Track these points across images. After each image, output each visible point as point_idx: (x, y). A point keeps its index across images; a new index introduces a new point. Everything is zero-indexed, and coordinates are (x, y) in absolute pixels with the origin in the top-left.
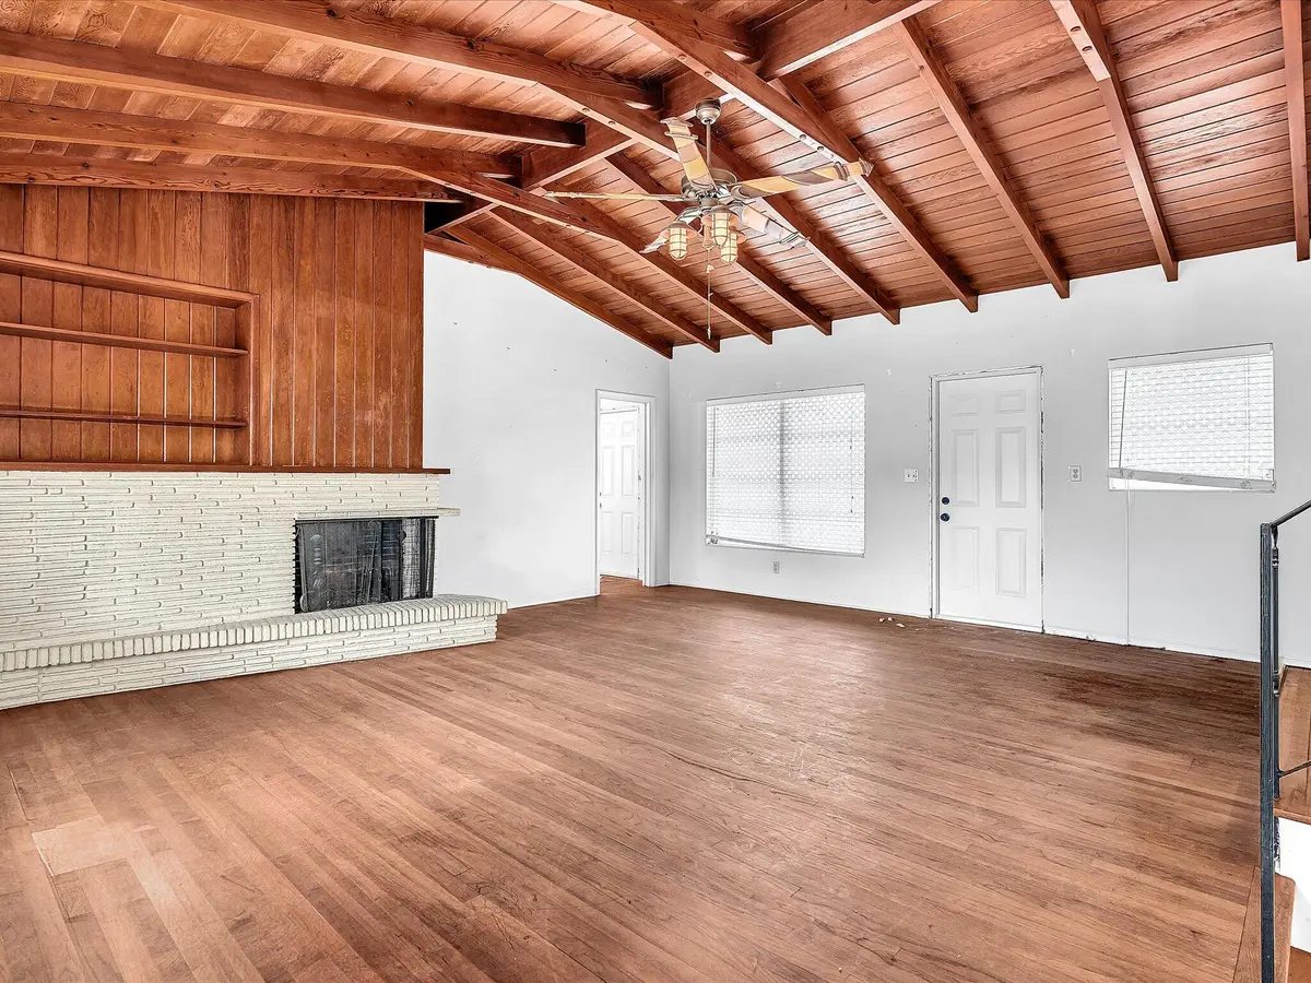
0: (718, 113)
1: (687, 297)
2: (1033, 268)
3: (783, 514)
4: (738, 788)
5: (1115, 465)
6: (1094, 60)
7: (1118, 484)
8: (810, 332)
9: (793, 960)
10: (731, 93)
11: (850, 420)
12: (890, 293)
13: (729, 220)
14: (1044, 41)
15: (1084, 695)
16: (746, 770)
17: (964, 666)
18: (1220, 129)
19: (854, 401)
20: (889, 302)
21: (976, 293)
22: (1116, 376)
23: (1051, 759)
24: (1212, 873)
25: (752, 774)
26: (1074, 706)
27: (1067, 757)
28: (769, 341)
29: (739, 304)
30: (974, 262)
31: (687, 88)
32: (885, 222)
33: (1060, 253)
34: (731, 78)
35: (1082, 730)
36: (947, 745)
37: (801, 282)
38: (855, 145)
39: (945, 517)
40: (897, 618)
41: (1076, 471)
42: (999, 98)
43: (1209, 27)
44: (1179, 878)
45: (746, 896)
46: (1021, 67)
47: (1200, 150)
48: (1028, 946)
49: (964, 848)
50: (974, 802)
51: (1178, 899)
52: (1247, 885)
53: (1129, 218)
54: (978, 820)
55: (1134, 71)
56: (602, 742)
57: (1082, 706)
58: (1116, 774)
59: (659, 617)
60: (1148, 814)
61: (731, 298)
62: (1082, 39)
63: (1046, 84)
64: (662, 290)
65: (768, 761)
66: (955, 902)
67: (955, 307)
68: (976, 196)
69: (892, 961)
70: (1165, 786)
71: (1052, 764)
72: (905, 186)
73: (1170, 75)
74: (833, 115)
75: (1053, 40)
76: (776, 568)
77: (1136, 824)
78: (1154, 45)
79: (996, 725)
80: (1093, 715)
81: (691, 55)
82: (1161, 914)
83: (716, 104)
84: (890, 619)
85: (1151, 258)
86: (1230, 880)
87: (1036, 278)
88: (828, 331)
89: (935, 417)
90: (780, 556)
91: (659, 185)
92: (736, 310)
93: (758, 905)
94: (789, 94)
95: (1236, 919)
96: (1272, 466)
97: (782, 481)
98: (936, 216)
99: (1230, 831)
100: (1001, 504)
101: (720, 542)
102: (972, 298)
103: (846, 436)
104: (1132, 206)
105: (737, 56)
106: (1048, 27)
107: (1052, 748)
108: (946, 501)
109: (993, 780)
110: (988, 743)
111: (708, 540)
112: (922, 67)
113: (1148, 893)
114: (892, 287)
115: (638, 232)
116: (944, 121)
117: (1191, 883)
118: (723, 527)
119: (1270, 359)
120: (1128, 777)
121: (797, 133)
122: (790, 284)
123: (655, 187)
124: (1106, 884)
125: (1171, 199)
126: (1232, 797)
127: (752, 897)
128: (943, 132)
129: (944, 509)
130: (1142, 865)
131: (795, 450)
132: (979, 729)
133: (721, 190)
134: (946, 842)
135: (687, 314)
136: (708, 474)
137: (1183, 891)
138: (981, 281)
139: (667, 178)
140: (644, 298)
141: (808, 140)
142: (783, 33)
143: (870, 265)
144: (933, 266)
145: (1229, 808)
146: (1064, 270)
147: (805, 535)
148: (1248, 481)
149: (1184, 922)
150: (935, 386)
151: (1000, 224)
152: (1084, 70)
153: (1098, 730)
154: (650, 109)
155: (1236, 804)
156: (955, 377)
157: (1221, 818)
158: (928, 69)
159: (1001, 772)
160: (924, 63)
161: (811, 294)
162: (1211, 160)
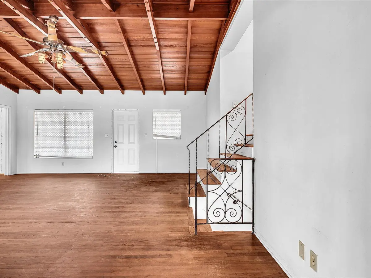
0: (57, 21)
1: (30, 74)
2: (138, 86)
3: (65, 147)
4: (77, 224)
5: (154, 133)
6: (157, 45)
7: (155, 138)
8: (76, 92)
9: (111, 255)
10: (65, 17)
11: (88, 120)
12: (101, 86)
13: (63, 56)
14: (147, 37)
15: (151, 185)
16: (77, 219)
17: (125, 183)
18: (175, 66)
19: (89, 114)
20: (101, 88)
21: (124, 90)
22: (154, 114)
23: (150, 198)
24: (181, 210)
25: (78, 220)
26: (150, 187)
27: (152, 197)
28: (61, 93)
29: (51, 80)
30: (124, 82)
31: (45, 8)
32: (104, 66)
33: (144, 84)
34: (66, 13)
35: (153, 191)
36: (128, 201)
37: (75, 77)
38: (99, 44)
39: (116, 147)
40: (103, 174)
41: (146, 135)
42: (136, 46)
43: (176, 46)
44: (177, 212)
45: (93, 247)
46: (141, 40)
47: (172, 69)
48: (157, 232)
49: (139, 220)
50: (138, 211)
51: (178, 216)
52: (186, 210)
53: (158, 80)
54: (140, 214)
55: (163, 50)
56: (18, 226)
57: (152, 187)
58: (162, 198)
59: (19, 185)
60: (169, 204)
61: (48, 77)
62: (156, 40)
63: (146, 46)
64: (18, 69)
65: (83, 216)
66: (141, 230)
67: (119, 92)
68: (128, 66)
69: (133, 245)
70: (170, 198)
71: (150, 199)
72: (110, 59)
73: (169, 53)
74: (93, 34)
75: (149, 38)
76: (63, 164)
77: (168, 206)
78: (167, 46)
79: (136, 194)
80: (154, 188)
81: (55, 2)
82: (176, 219)
83: (57, 18)
84: (101, 175)
85: (161, 89)
86: (184, 210)
87: (138, 89)
88: (81, 93)
89: (113, 121)
90: (64, 160)
91: (25, 34)
92: (50, 81)
93: (96, 248)
94: (82, 24)
95: (186, 216)
96: (180, 134)
97: (65, 137)
98: (116, 69)
99: (182, 203)
100: (129, 143)
101: (40, 157)
102: (123, 91)
103: (87, 124)
104: (159, 77)
105: (68, 8)
106: (149, 34)
107: (149, 196)
108: (116, 142)
109: (140, 205)
110: (137, 198)
111: (35, 157)
112: (120, 32)
113: (173, 217)
114: (102, 84)
115: (12, 47)
116: (123, 46)
117: (179, 213)
118: (41, 152)
119: (180, 113)
120: (164, 198)
121: (84, 36)
122: (71, 77)
123: (24, 34)
124: (166, 217)
125: (167, 78)
126: (181, 197)
127: (95, 247)
128: (122, 49)
129: (115, 144)
130: (171, 212)
131: (70, 127)
132: (134, 196)
133: (59, 46)
134: (135, 220)
135: (28, 79)
136: (35, 135)
137: (178, 214)
138: (125, 87)
139: (29, 33)
140: (9, 70)
141: (87, 39)
142: (82, 7)
143: (97, 77)
144: (115, 81)
145: (181, 199)
146: (144, 88)
147: (73, 153)
148: (177, 137)
149: (180, 219)
150: (113, 112)
151: (132, 74)
152: (155, 46)
153: (156, 191)
154: (29, 9)
155: (181, 198)
156: (118, 110)
157: (180, 201)
158: (122, 33)
159: (141, 203)
160: (121, 31)
161: (78, 81)
162: (173, 72)
